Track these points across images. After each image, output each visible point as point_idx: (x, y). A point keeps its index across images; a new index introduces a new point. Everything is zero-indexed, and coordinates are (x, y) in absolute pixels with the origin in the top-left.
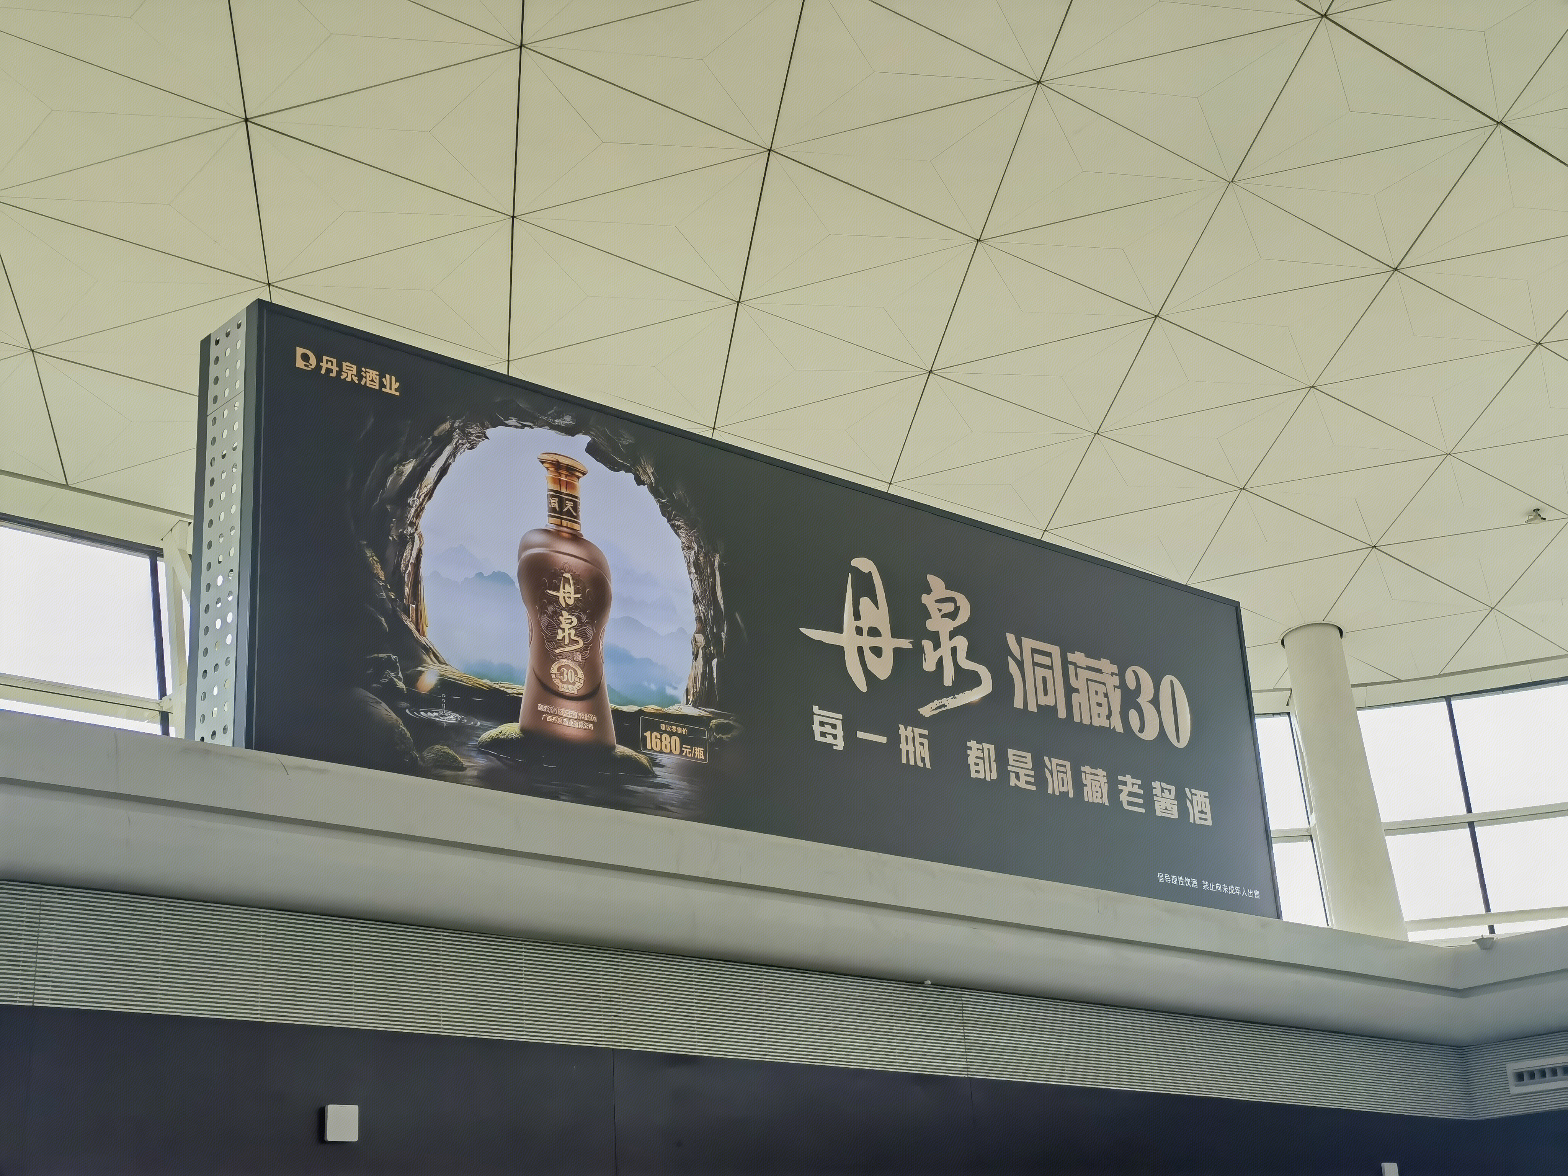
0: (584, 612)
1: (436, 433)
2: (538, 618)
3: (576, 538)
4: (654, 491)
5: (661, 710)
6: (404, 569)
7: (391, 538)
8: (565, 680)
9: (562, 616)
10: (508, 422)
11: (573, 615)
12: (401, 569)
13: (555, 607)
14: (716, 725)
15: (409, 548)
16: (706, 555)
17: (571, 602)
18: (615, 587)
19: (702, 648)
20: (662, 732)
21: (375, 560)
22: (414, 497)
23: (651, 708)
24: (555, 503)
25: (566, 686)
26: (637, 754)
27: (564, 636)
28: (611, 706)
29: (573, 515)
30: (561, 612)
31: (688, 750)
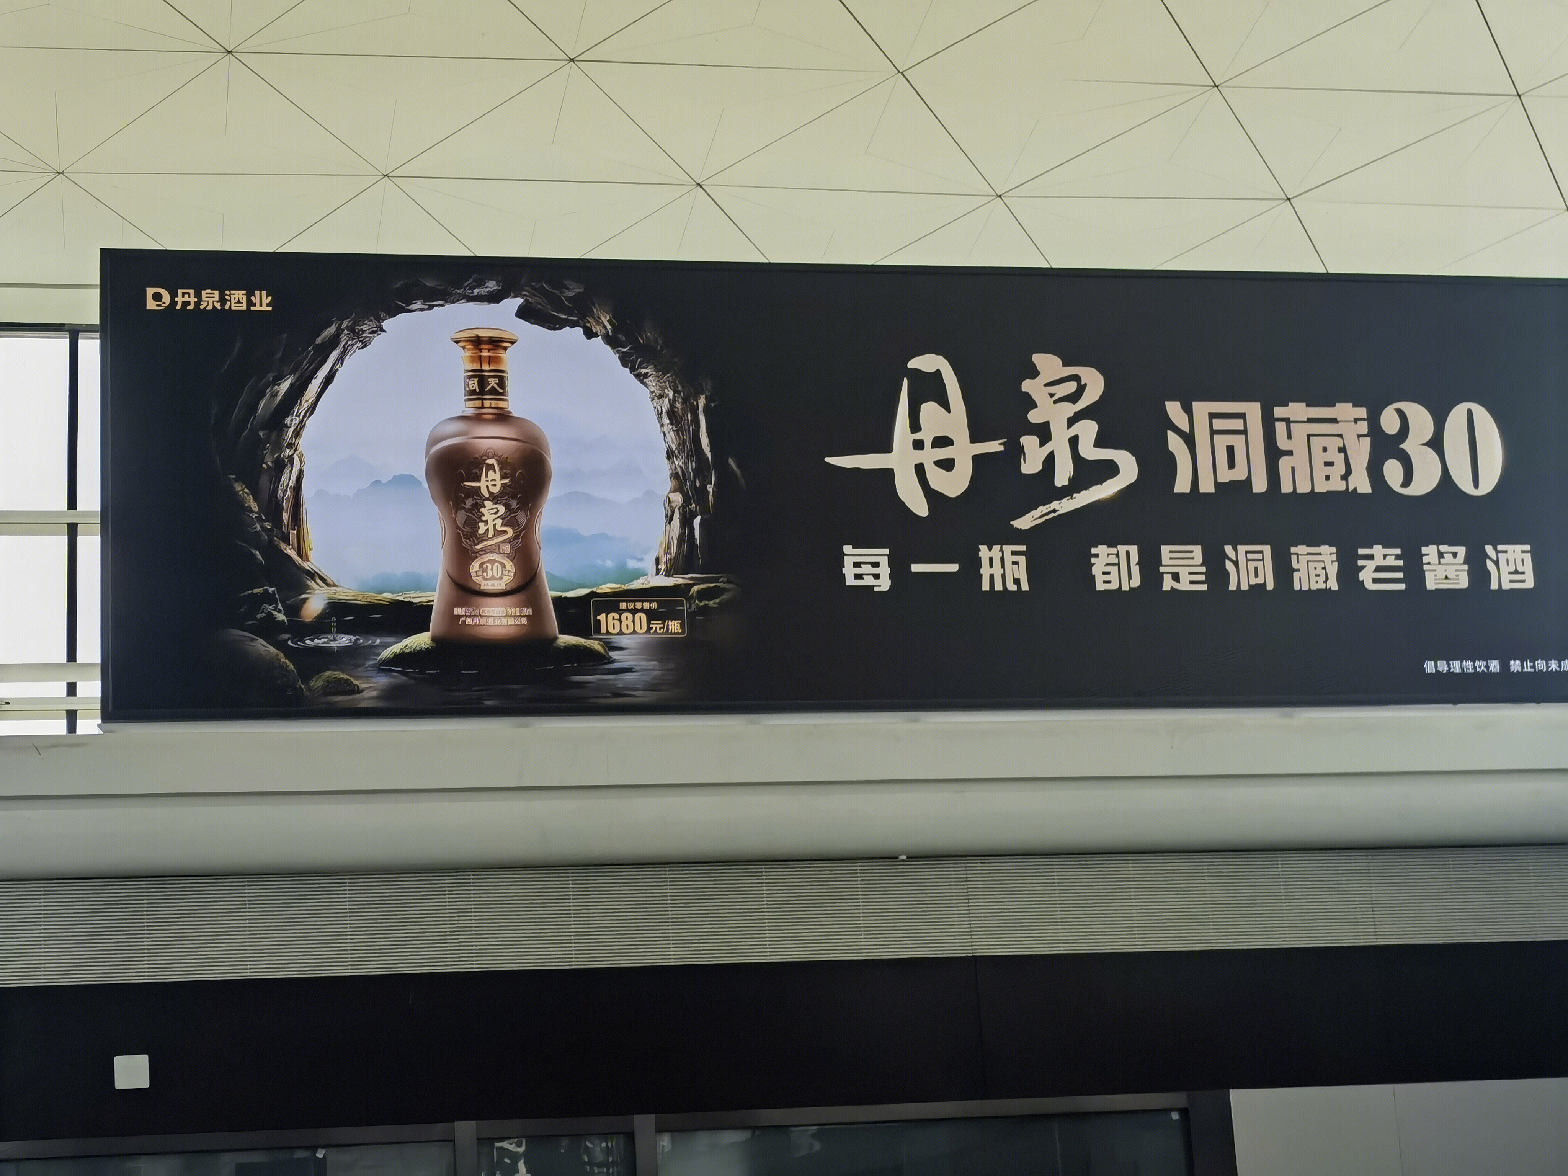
0: (514, 497)
1: (319, 341)
2: (453, 516)
3: (503, 417)
4: (611, 341)
5: (621, 587)
6: (282, 495)
7: (264, 466)
8: (489, 577)
9: (485, 507)
10: (410, 307)
11: (500, 503)
12: (278, 495)
13: (475, 499)
14: (698, 592)
15: (287, 471)
16: (685, 401)
17: (496, 490)
18: (555, 462)
19: (679, 509)
20: (620, 612)
21: (246, 493)
22: (293, 416)
23: (606, 588)
24: (474, 384)
25: (490, 583)
26: (588, 640)
27: (488, 529)
28: (551, 594)
29: (499, 392)
30: (483, 503)
31: (658, 626)
